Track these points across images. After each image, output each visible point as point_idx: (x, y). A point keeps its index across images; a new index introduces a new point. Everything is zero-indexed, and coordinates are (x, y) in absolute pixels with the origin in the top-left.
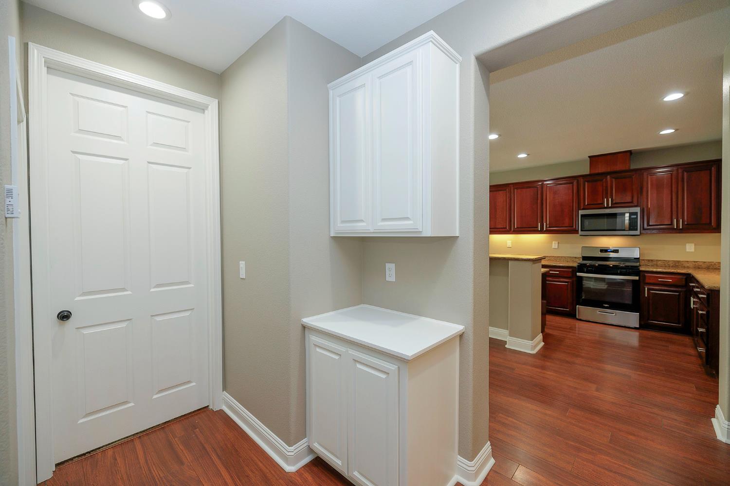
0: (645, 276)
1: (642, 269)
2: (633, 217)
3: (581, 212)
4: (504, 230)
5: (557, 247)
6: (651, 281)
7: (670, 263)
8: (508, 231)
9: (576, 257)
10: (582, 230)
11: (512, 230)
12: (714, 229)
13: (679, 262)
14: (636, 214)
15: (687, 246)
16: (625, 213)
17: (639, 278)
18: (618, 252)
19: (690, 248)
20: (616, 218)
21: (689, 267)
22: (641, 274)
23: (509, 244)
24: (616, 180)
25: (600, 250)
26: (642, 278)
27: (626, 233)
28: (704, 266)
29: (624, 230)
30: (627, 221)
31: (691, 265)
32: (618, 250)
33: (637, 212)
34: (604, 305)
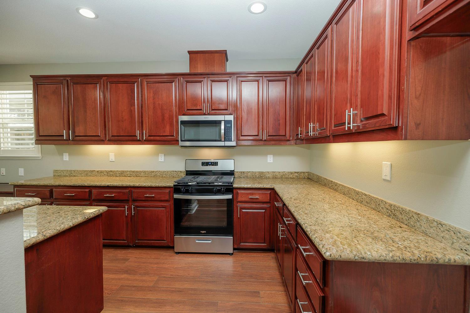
0: (238, 193)
1: (235, 186)
2: (227, 125)
3: (180, 118)
5: (163, 161)
6: (243, 199)
7: (257, 174)
9: (181, 172)
10: (182, 141)
11: (107, 139)
13: (262, 172)
14: (230, 122)
15: (268, 157)
16: (220, 121)
17: (233, 196)
18: (217, 165)
19: (270, 159)
21: (269, 178)
22: (235, 191)
23: (112, 157)
24: (213, 82)
25: (202, 162)
26: (235, 196)
27: (222, 144)
28: (279, 176)
29: (220, 141)
30: (223, 131)
31: (270, 176)
32: (217, 162)
33: (232, 121)
34: (201, 232)
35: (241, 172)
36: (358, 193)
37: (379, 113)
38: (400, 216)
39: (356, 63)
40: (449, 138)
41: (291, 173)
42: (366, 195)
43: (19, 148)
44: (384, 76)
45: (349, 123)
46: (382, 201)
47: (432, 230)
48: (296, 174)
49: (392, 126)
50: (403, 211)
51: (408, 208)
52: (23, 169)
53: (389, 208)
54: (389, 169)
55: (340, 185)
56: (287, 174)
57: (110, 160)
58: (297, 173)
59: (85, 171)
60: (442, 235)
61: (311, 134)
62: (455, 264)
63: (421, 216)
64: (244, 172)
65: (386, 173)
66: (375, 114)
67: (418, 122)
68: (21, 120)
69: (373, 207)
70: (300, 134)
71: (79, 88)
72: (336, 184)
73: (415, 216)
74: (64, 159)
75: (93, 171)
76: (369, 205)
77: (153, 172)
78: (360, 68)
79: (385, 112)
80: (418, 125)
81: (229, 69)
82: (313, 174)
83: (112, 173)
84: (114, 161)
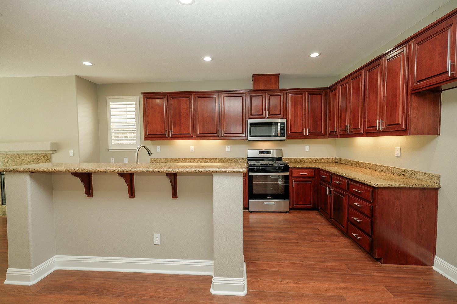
0: (292, 171)
1: (290, 166)
2: (282, 126)
3: (250, 121)
4: (188, 135)
5: (229, 151)
6: (296, 175)
7: (298, 159)
8: (192, 137)
9: (242, 159)
10: (250, 136)
12: (324, 135)
13: (302, 158)
14: (283, 123)
16: (277, 122)
17: (289, 173)
19: (307, 148)
20: (271, 126)
21: (307, 162)
22: (290, 170)
23: (192, 149)
24: (271, 96)
25: (259, 152)
26: (291, 173)
27: (278, 138)
28: (314, 161)
29: (277, 136)
30: (279, 130)
31: (308, 161)
32: (270, 152)
33: (285, 122)
34: (268, 197)
35: (286, 158)
36: (379, 166)
37: (397, 123)
38: (406, 174)
39: (383, 97)
40: (429, 134)
41: (323, 159)
42: (385, 166)
43: (119, 143)
44: (399, 106)
45: (379, 126)
46: (395, 168)
47: (422, 177)
48: (327, 160)
49: (403, 129)
50: (407, 171)
51: (410, 170)
52: (127, 158)
53: (400, 171)
54: (399, 150)
55: (365, 163)
56: (320, 159)
57: (191, 151)
58: (327, 158)
59: (173, 159)
60: (427, 178)
61: (347, 132)
62: (431, 187)
63: (417, 171)
64: (288, 158)
65: (398, 153)
66: (394, 123)
67: (415, 128)
68: (124, 123)
69: (390, 172)
70: (336, 131)
71: (176, 101)
72: (362, 163)
73: (414, 173)
74: (158, 151)
75: (179, 159)
76: (386, 172)
77: (223, 159)
78: (385, 100)
79: (400, 123)
80: (415, 129)
81: (281, 87)
82: (340, 159)
83: (192, 160)
84: (193, 152)
